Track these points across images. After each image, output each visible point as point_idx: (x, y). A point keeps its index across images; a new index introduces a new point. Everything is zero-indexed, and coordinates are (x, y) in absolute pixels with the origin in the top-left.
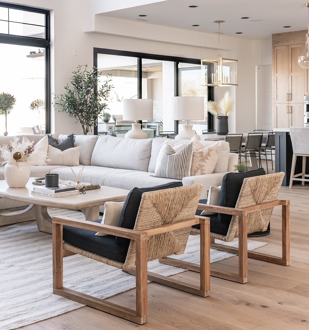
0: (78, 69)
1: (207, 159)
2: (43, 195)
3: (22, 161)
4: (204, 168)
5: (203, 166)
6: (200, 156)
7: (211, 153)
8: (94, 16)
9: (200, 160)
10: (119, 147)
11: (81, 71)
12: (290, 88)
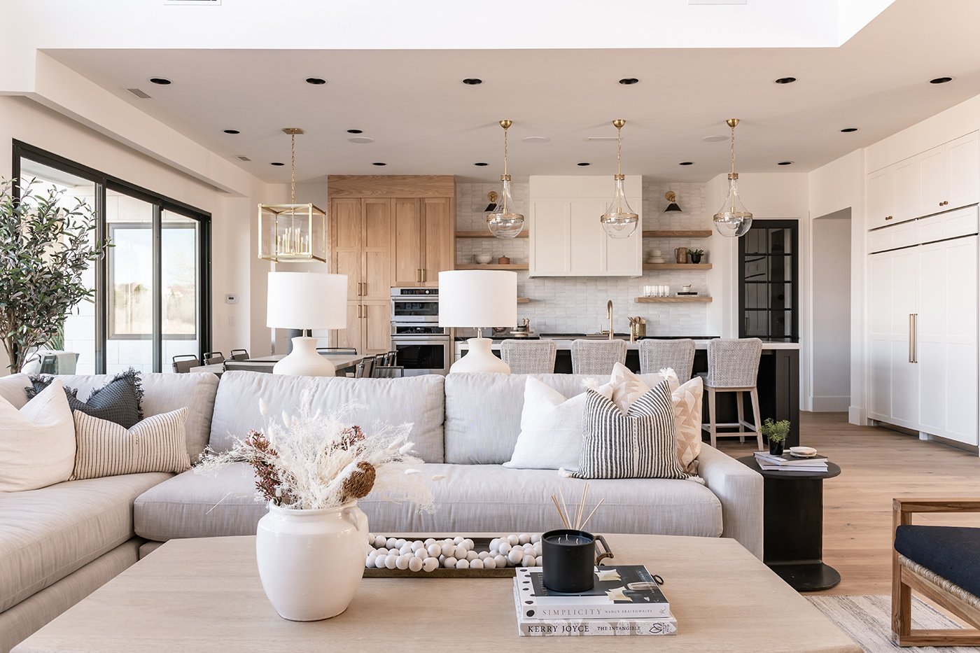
2: (603, 632)
12: (364, 273)
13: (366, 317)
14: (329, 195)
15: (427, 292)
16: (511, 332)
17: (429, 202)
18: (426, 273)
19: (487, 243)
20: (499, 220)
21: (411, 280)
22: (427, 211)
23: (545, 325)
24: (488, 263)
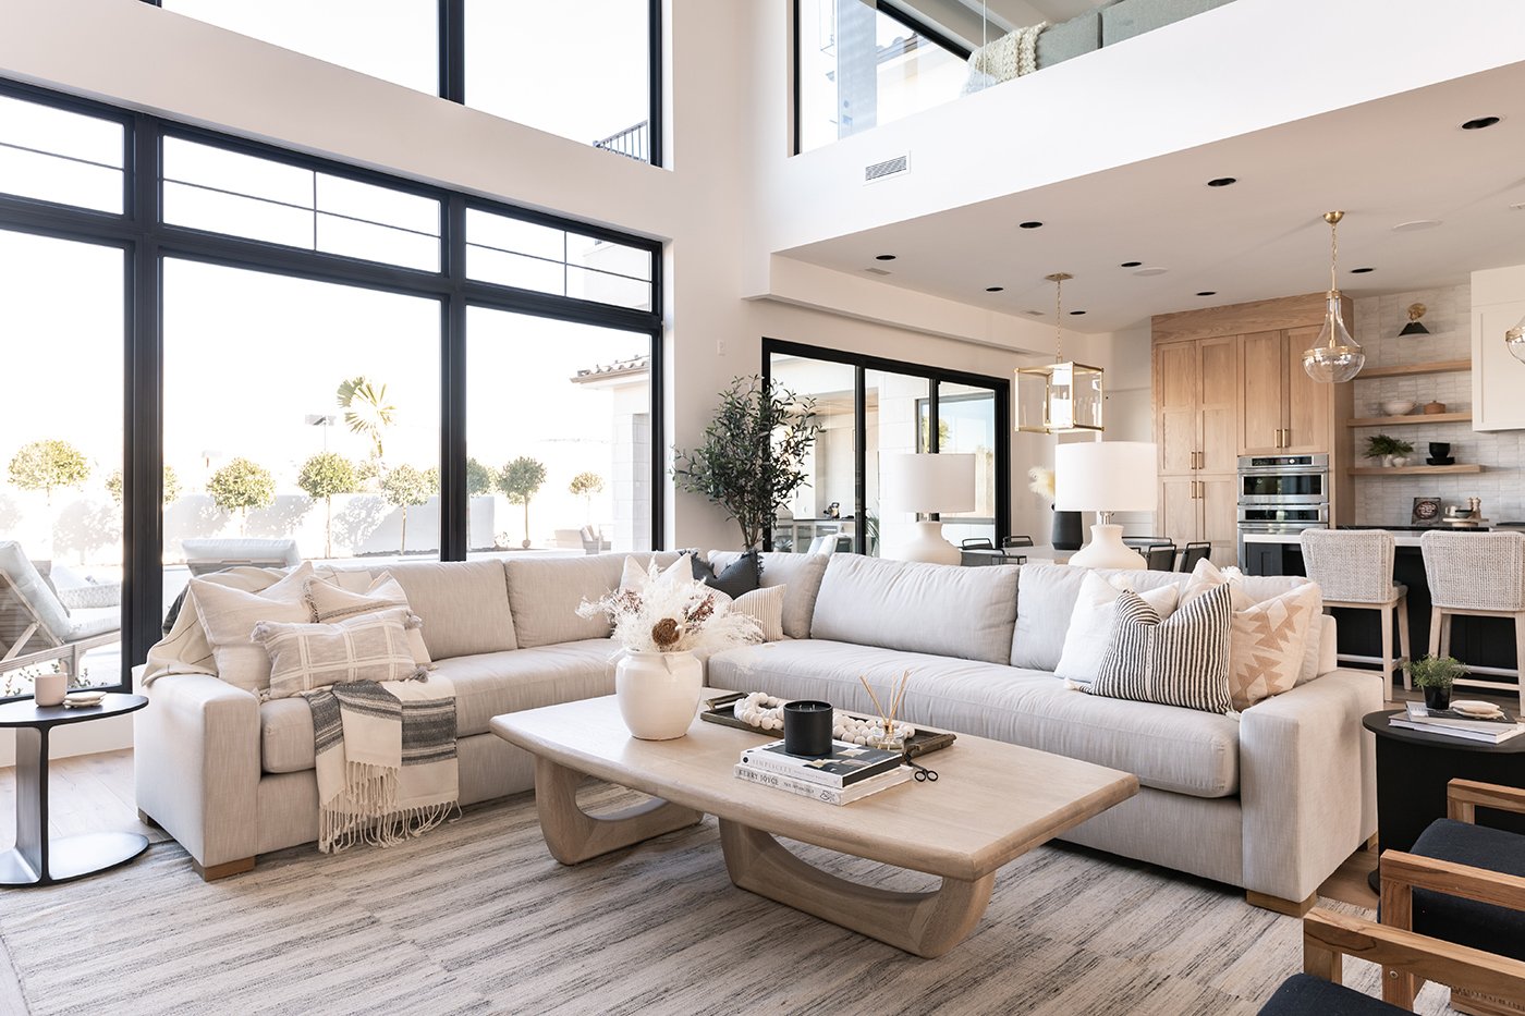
0: (735, 385)
1: (1285, 638)
2: (787, 789)
3: (679, 649)
4: (1275, 670)
5: (1274, 663)
6: (1259, 630)
7: (1298, 618)
8: (769, 256)
9: (1261, 642)
10: (905, 588)
11: (741, 392)
12: (1200, 439)
13: (1204, 497)
14: (1154, 340)
15: (1292, 461)
16: (1445, 520)
17: (1294, 334)
18: (1290, 435)
19: (1408, 383)
20: (1319, 357)
21: (1267, 444)
22: (1292, 347)
23: (1520, 508)
24: (1406, 414)
